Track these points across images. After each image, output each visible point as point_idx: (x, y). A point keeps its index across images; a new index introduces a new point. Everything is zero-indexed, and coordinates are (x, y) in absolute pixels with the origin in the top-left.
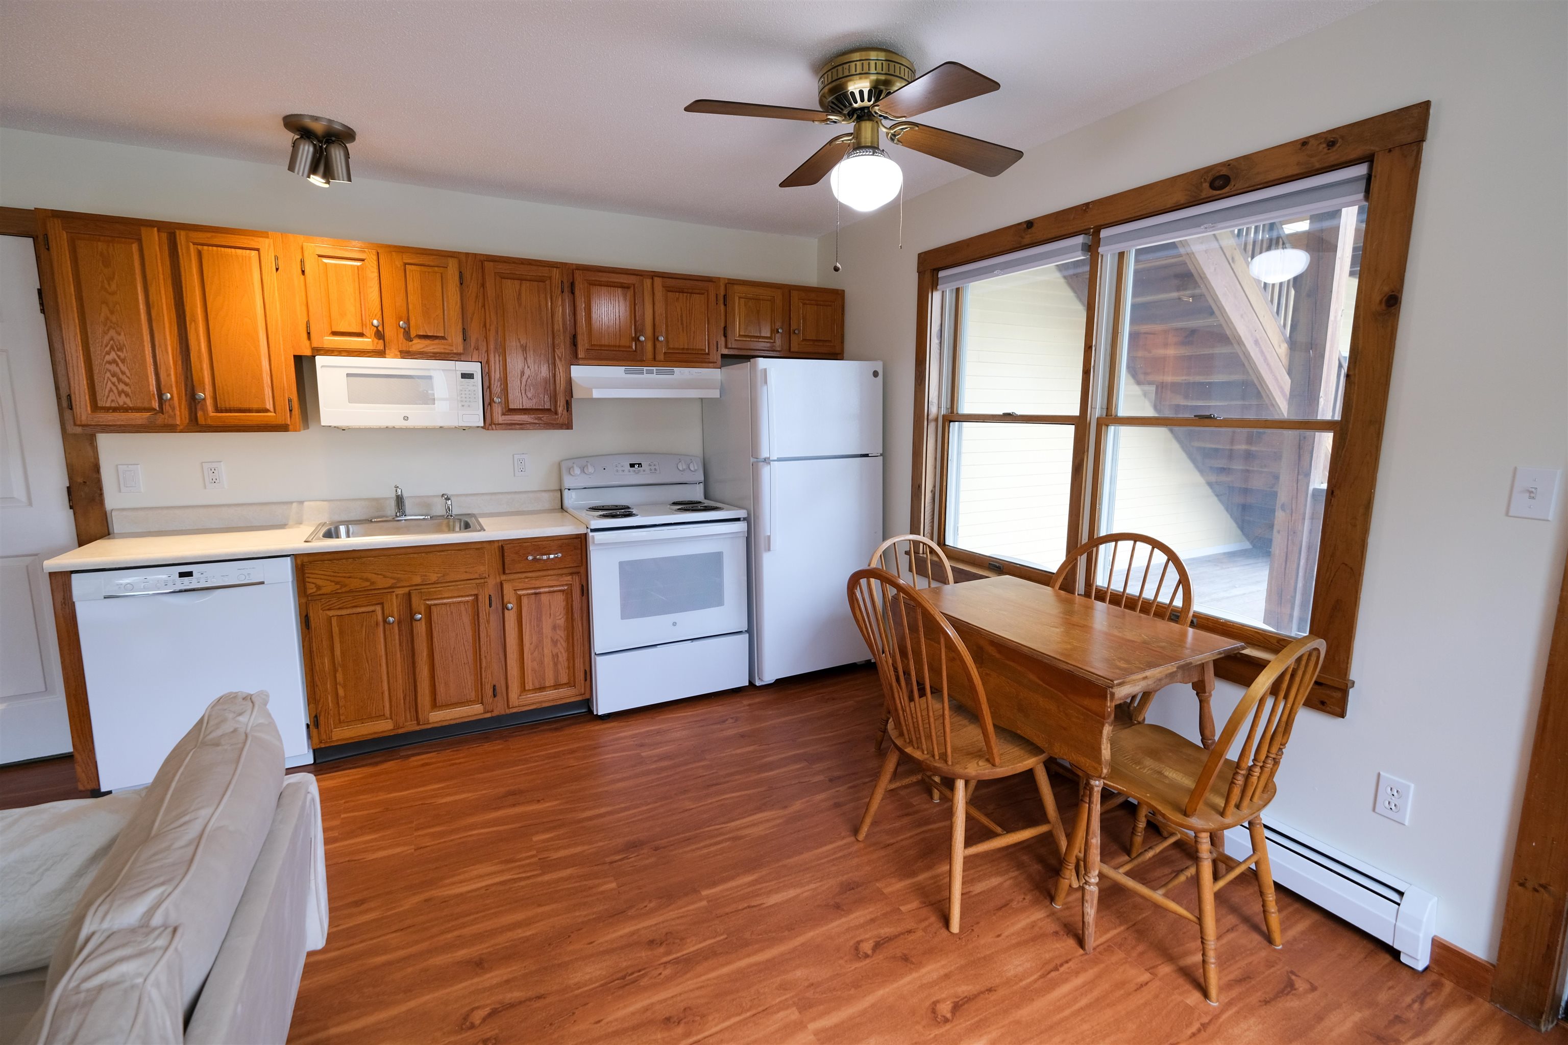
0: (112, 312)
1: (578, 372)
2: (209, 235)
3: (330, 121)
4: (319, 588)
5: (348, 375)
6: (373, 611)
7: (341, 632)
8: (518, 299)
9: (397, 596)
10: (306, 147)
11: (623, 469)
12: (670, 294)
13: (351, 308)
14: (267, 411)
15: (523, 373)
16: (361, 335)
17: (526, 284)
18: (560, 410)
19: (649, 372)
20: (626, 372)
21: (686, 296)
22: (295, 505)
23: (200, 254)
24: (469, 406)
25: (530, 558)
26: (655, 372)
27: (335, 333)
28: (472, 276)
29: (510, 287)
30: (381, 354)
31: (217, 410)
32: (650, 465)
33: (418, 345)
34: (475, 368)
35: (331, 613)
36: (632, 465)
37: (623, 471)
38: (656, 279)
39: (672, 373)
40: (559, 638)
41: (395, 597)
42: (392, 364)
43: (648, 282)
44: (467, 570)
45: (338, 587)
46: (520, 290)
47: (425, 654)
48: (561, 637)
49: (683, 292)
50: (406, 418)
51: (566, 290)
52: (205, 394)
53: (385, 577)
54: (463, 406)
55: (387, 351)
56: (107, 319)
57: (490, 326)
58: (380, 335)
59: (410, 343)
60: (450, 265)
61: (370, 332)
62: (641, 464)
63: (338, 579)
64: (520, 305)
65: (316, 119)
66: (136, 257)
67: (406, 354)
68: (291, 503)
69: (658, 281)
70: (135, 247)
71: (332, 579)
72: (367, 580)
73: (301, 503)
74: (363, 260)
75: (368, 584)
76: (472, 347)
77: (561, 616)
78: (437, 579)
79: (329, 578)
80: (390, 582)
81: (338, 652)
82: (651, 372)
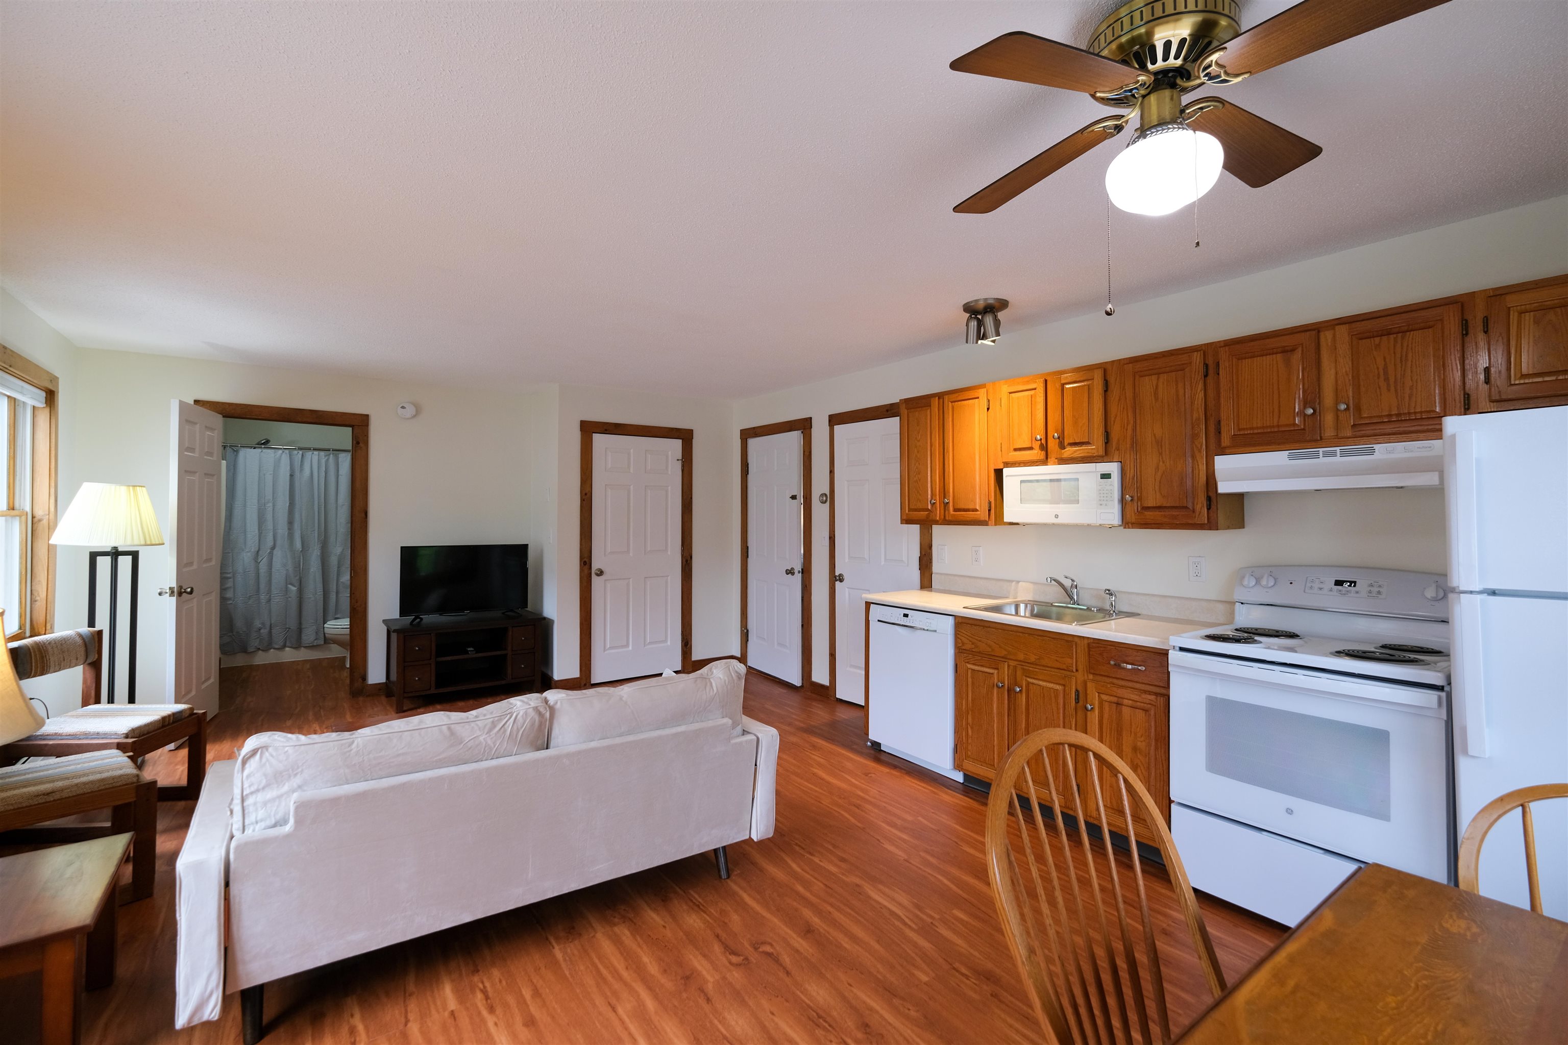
0: (918, 452)
1: (1223, 464)
2: (957, 394)
3: (986, 299)
4: (963, 644)
5: (1022, 482)
6: (992, 674)
7: (973, 683)
8: (1155, 394)
9: (1009, 666)
10: (973, 323)
11: (1321, 586)
12: (1360, 341)
13: (1026, 429)
14: (977, 510)
15: (1157, 468)
16: (1031, 448)
17: (1163, 377)
18: (1198, 507)
19: (1326, 455)
20: (1291, 458)
21: (1395, 340)
22: (1014, 583)
23: (953, 407)
24: (1106, 505)
25: (1112, 663)
26: (1338, 453)
27: (1016, 450)
28: (1116, 380)
29: (1147, 384)
30: (1045, 462)
31: (955, 510)
32: (1371, 585)
33: (1069, 451)
34: (1113, 468)
35: (969, 666)
36: (1339, 583)
37: (1321, 589)
38: (1337, 327)
39: (1372, 452)
40: (1140, 764)
41: (1006, 666)
42: (1052, 470)
43: (1326, 337)
44: (1058, 659)
45: (973, 646)
46: (1157, 386)
47: (1024, 726)
48: (1141, 762)
49: (1389, 334)
50: (1057, 516)
51: (1211, 371)
52: (950, 499)
53: (1000, 647)
54: (1101, 505)
55: (1049, 460)
56: (916, 456)
57: (1128, 425)
58: (1044, 448)
59: (1063, 451)
60: (1096, 376)
61: (1036, 445)
62: (1355, 582)
63: (974, 641)
64: (1157, 399)
65: (977, 301)
66: (929, 417)
67: (1062, 461)
68: (1011, 581)
69: (1342, 330)
70: (929, 411)
71: (970, 639)
72: (990, 646)
73: (1018, 582)
74: (1035, 389)
75: (990, 650)
76: (1114, 448)
77: (1142, 739)
78: (1034, 660)
79: (968, 637)
80: (1004, 653)
81: (970, 699)
82: (1334, 454)
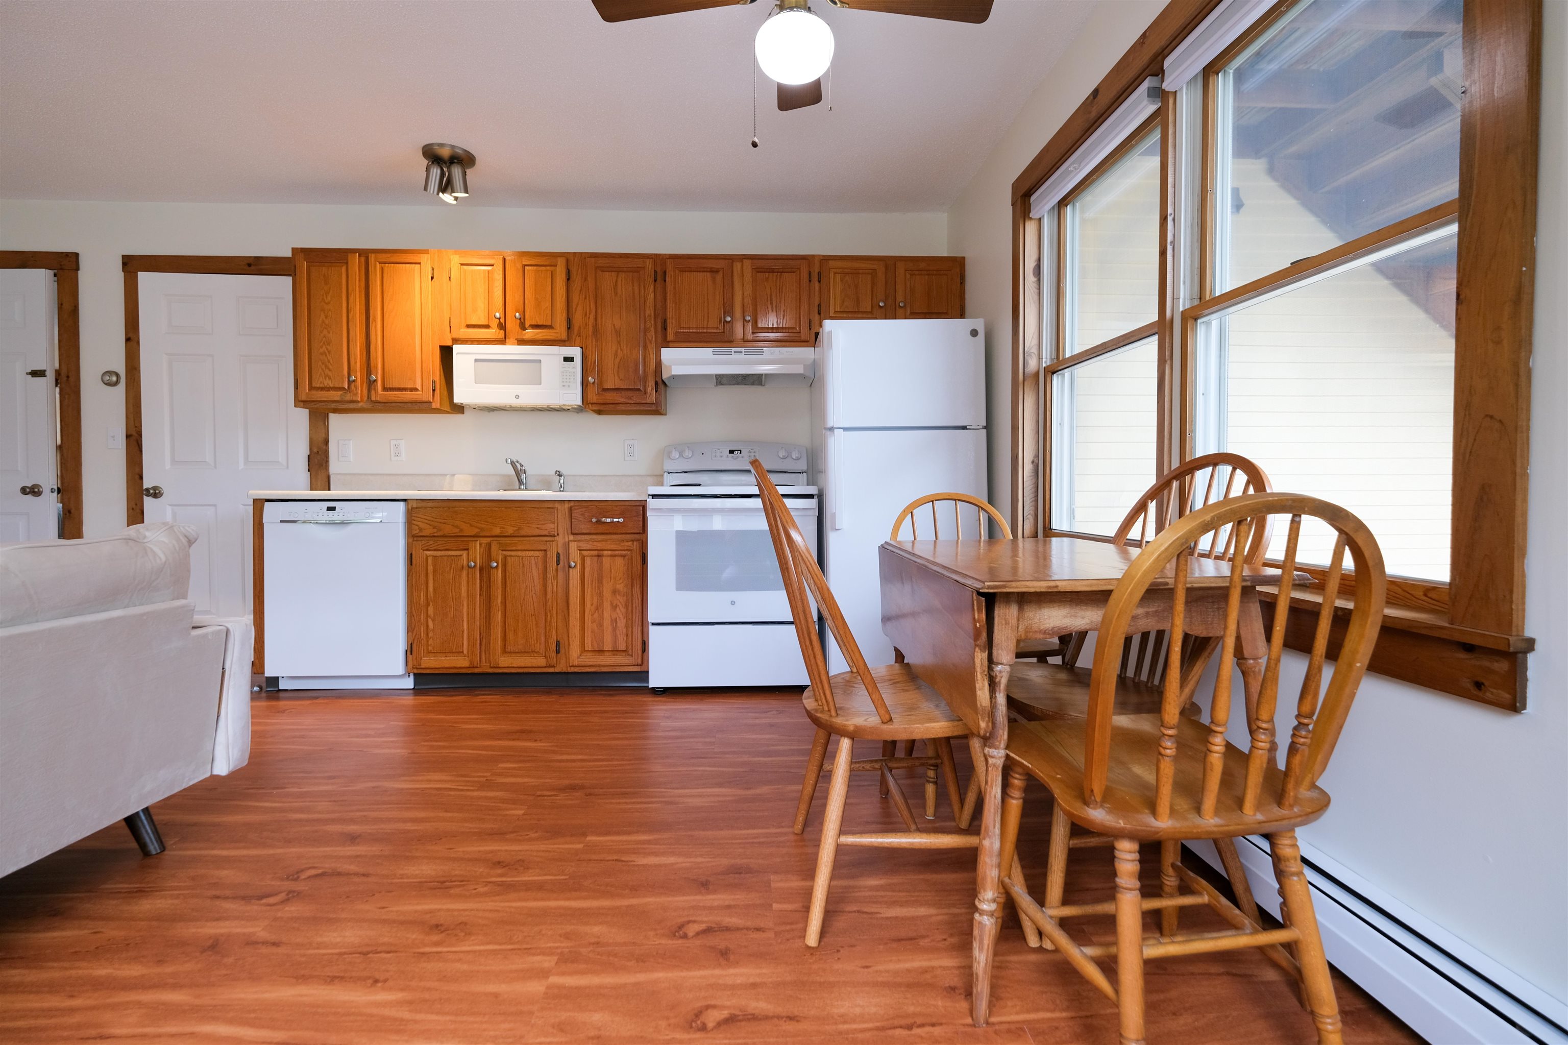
0: (326, 317)
1: (667, 354)
2: (389, 255)
3: (453, 147)
4: (421, 530)
5: (476, 360)
6: (461, 556)
7: (435, 571)
8: (614, 289)
9: (480, 544)
10: (435, 170)
11: (721, 454)
12: (759, 274)
13: (481, 305)
14: (416, 390)
15: (616, 355)
16: (487, 326)
17: (622, 276)
18: (649, 390)
19: (736, 353)
20: (714, 353)
21: (777, 276)
22: (448, 476)
23: (382, 270)
24: (569, 386)
25: (594, 520)
26: (743, 352)
27: (468, 326)
28: (578, 271)
29: (608, 279)
30: (502, 341)
31: (385, 389)
32: (750, 452)
33: (530, 333)
34: (575, 352)
35: (428, 553)
36: (731, 452)
37: (721, 456)
38: (744, 261)
39: (762, 353)
40: (619, 604)
41: (478, 545)
42: (511, 350)
43: (737, 266)
44: (539, 526)
45: (435, 530)
46: (616, 281)
47: (499, 600)
48: (620, 602)
49: (773, 272)
50: (517, 397)
51: (659, 278)
52: (377, 376)
53: (471, 526)
54: (564, 386)
55: (507, 340)
56: (323, 322)
57: (590, 314)
58: (502, 326)
59: (524, 332)
60: (559, 263)
61: (494, 323)
62: (740, 451)
63: (436, 524)
64: (616, 294)
65: (441, 145)
66: (344, 276)
67: (522, 342)
68: (446, 475)
69: (747, 263)
70: (344, 269)
71: (432, 523)
72: (457, 527)
74: (492, 265)
75: (458, 530)
76: (575, 335)
77: (621, 581)
78: (512, 532)
79: (426, 521)
80: (474, 531)
81: (431, 589)
82: (740, 353)
